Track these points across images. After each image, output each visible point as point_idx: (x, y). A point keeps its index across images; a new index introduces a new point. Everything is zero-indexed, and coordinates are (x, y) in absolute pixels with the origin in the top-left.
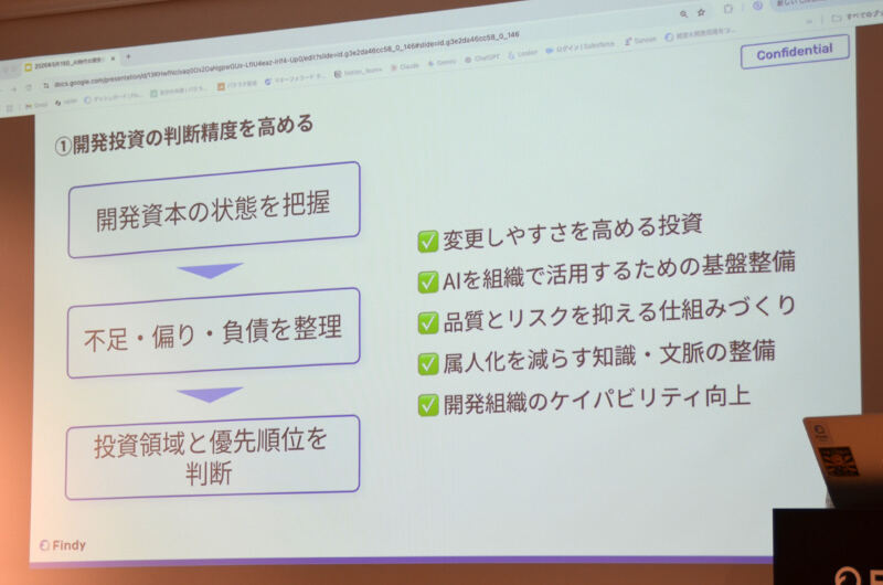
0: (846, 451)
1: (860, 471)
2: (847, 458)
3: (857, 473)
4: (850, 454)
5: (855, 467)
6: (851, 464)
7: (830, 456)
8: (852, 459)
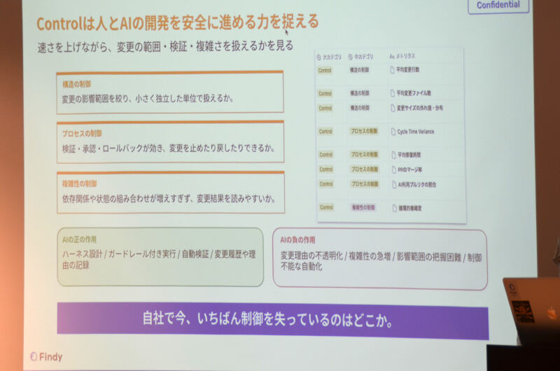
0: (527, 304)
1: (535, 320)
2: (528, 309)
3: (533, 321)
4: (529, 306)
5: (532, 316)
6: (530, 313)
7: (518, 307)
8: (530, 310)
